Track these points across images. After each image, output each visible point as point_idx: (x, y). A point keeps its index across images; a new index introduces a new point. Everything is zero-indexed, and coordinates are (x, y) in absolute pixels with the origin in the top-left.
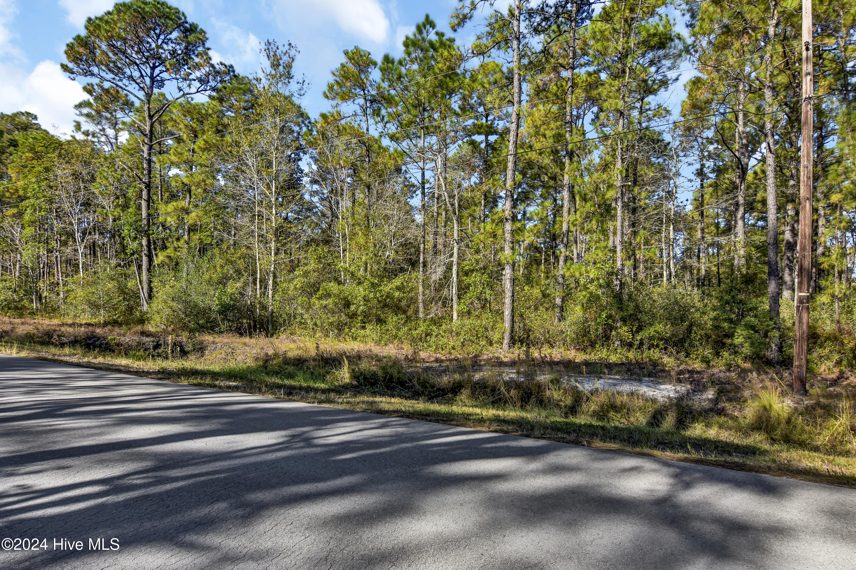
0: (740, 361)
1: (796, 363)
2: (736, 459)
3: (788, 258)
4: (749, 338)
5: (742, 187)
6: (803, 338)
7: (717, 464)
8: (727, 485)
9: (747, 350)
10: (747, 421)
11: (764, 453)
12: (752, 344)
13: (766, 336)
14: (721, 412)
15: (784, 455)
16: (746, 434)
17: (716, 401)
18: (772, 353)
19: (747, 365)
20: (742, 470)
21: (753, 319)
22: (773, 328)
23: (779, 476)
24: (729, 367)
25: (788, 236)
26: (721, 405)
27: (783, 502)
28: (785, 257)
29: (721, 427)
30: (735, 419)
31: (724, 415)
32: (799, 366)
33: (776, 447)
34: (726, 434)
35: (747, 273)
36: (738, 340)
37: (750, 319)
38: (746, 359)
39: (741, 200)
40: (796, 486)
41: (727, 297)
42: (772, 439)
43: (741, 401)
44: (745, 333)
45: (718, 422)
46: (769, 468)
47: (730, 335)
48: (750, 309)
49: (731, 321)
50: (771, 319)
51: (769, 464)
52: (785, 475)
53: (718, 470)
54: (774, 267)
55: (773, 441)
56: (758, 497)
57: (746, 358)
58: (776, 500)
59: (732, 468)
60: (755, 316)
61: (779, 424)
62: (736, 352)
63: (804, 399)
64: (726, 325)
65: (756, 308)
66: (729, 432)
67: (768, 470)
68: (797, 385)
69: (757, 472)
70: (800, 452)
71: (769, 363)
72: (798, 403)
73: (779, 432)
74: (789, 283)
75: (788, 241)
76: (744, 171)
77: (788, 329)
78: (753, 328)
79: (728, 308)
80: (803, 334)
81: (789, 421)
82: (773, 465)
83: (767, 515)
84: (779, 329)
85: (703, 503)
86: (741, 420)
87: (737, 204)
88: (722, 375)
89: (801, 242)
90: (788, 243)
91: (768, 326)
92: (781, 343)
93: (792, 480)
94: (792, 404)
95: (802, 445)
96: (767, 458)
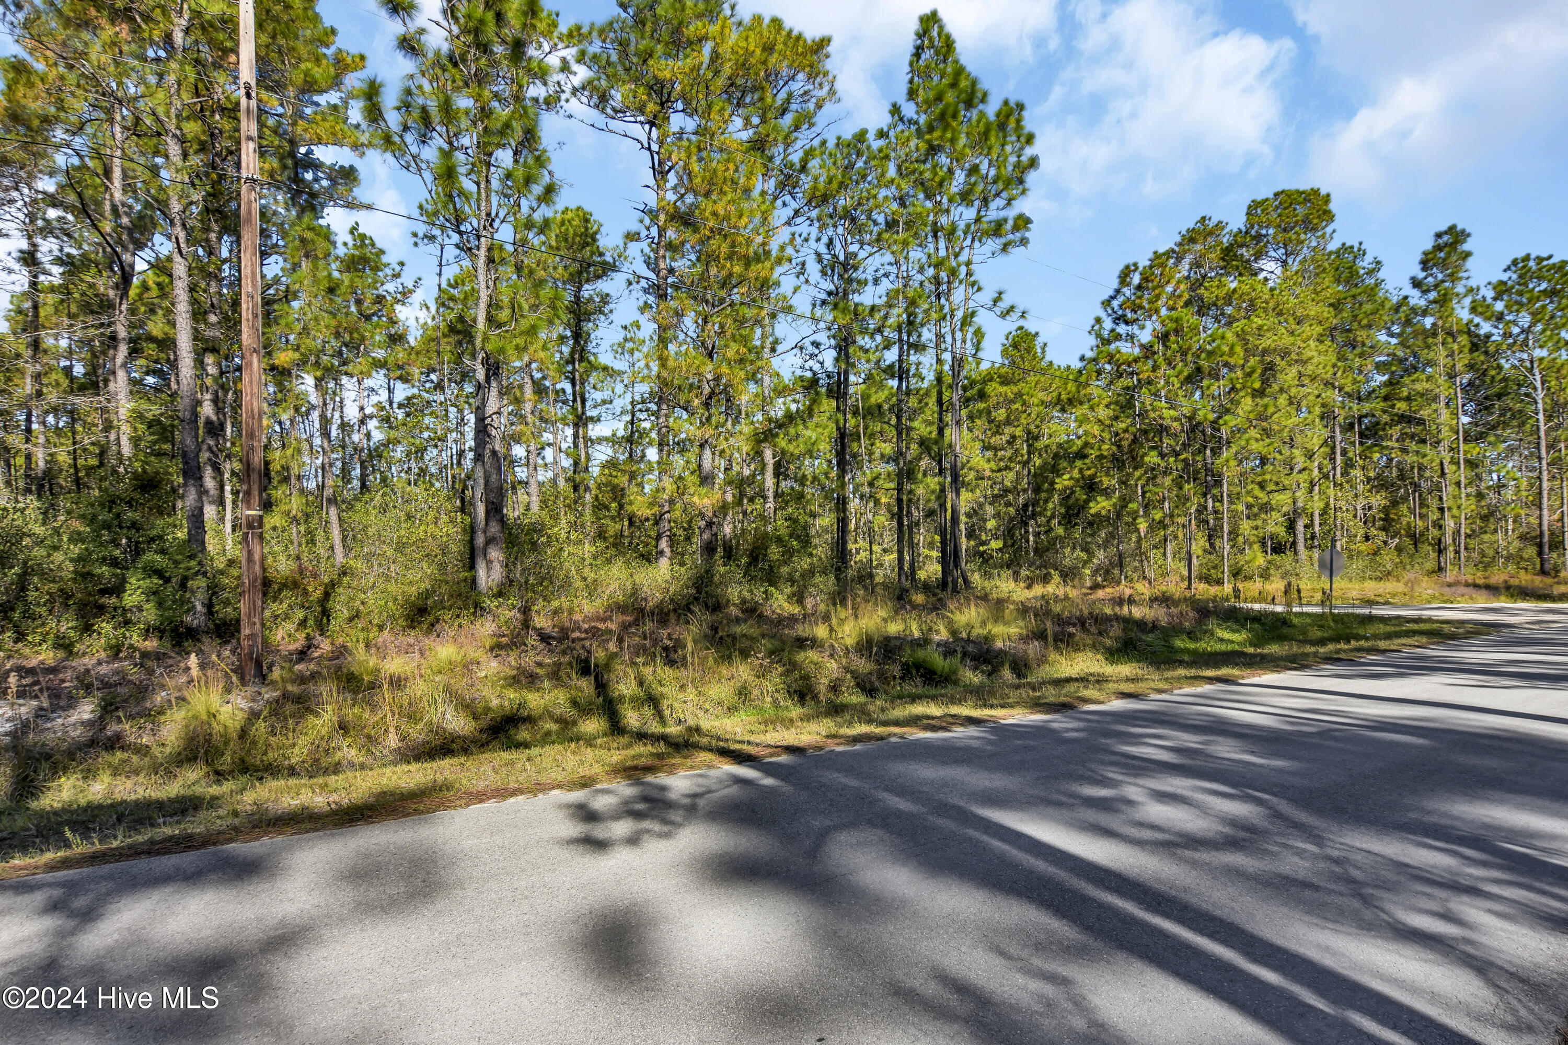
0: (135, 637)
1: (245, 631)
2: (168, 831)
3: (210, 449)
4: (154, 593)
5: (124, 307)
6: (255, 587)
7: (135, 852)
8: (168, 890)
9: (150, 614)
10: (168, 750)
11: (213, 803)
12: (160, 605)
13: (183, 585)
14: (115, 743)
15: (249, 797)
16: (170, 775)
17: (99, 723)
18: (196, 618)
19: (151, 644)
20: (189, 848)
21: (158, 557)
22: (196, 574)
23: (257, 839)
24: (115, 651)
25: (207, 410)
26: (112, 728)
27: (279, 884)
28: (205, 447)
29: (116, 772)
30: (143, 750)
31: (122, 748)
32: (251, 637)
33: (227, 786)
34: (129, 784)
35: (144, 471)
36: (131, 598)
37: (151, 557)
38: (147, 633)
39: (122, 333)
40: (289, 848)
41: (104, 516)
42: (217, 773)
43: (152, 716)
44: (145, 583)
45: (110, 765)
46: (236, 829)
47: (118, 590)
48: (152, 540)
49: (114, 563)
50: (192, 557)
51: (229, 821)
52: (266, 833)
53: (142, 865)
54: (193, 464)
55: (219, 776)
56: (234, 892)
57: (147, 631)
58: (267, 886)
59: (168, 852)
60: (163, 552)
61: (226, 743)
62: (127, 622)
63: (263, 690)
64: (104, 570)
65: (161, 537)
66: (134, 779)
67: (236, 833)
68: (251, 670)
69: (215, 844)
70: (273, 784)
71: (192, 634)
72: (254, 700)
73: (228, 758)
74: (213, 492)
75: (208, 418)
76: (126, 277)
77: (222, 572)
78: (159, 573)
79: (106, 535)
80: (255, 580)
81: (243, 734)
82: (237, 821)
83: (259, 919)
84: (205, 574)
85: (132, 944)
86: (156, 751)
87: (113, 338)
88: (104, 669)
89: (247, 424)
90: (209, 422)
91: (189, 569)
92: (210, 599)
93: (280, 838)
94: (244, 705)
95: (271, 770)
96: (221, 812)
